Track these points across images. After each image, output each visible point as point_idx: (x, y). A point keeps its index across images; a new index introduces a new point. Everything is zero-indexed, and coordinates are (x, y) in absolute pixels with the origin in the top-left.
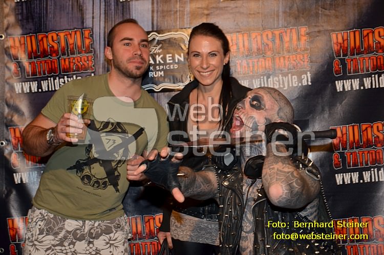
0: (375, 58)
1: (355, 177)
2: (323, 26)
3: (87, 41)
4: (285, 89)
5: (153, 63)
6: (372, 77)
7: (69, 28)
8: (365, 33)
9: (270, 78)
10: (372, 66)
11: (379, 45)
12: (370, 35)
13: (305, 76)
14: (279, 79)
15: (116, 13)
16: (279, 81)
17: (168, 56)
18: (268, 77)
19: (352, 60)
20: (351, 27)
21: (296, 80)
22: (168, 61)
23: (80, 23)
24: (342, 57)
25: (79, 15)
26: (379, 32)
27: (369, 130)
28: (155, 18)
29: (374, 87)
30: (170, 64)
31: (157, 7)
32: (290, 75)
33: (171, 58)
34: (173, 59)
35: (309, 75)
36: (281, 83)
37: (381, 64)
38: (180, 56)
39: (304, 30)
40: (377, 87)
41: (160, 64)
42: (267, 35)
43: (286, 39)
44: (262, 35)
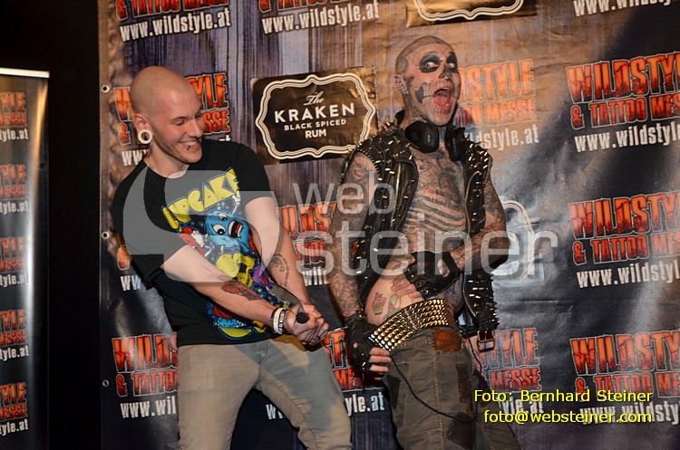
0: (632, 102)
1: (607, 277)
2: (554, 58)
3: (220, 91)
4: (500, 149)
6: (628, 130)
7: (195, 73)
8: (617, 66)
10: (628, 114)
11: (637, 83)
12: (625, 69)
13: (530, 130)
14: (491, 136)
15: (259, 49)
16: (491, 139)
19: (598, 106)
20: (596, 58)
21: (516, 137)
23: (210, 65)
24: (583, 102)
25: (209, 55)
26: (638, 65)
27: (626, 207)
28: (314, 55)
29: (632, 144)
31: (317, 40)
32: (507, 130)
35: (535, 128)
37: (641, 111)
39: (527, 64)
42: (474, 73)
43: (501, 78)
44: (465, 74)
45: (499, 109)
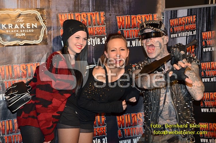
0: (137, 31)
2: (112, 12)
5: (18, 28)
6: (136, 41)
8: (132, 17)
10: (136, 35)
12: (135, 19)
17: (27, 24)
19: (126, 31)
20: (126, 14)
21: (99, 41)
22: (28, 27)
24: (122, 29)
26: (139, 17)
28: (19, 1)
29: (137, 46)
30: (29, 29)
32: (96, 38)
33: (29, 26)
34: (31, 26)
36: (92, 42)
38: (35, 25)
40: (138, 46)
41: (23, 29)
42: (84, 15)
43: (94, 18)
44: (81, 15)
45: (93, 30)
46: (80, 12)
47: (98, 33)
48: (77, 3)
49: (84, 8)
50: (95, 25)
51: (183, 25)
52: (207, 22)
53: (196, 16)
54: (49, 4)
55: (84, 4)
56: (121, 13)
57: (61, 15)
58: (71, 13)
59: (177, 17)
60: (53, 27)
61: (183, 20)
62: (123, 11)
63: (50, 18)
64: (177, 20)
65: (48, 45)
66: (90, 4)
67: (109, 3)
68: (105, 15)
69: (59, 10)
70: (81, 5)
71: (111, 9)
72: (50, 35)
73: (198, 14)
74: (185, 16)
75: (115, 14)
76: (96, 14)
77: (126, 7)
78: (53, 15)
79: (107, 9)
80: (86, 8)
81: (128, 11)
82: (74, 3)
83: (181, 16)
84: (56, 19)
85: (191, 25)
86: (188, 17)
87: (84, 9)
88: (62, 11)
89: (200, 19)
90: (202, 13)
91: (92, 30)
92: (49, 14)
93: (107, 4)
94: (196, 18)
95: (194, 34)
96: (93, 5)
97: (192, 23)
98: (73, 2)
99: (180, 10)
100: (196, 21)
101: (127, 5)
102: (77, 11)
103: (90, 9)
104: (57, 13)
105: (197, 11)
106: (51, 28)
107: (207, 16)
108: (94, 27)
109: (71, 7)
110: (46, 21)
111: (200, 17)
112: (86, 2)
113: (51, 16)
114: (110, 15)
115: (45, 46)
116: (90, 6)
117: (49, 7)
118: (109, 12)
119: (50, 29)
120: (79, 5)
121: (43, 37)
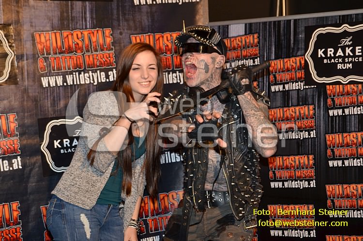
2: (124, 30)
4: (95, 84)
9: (81, 74)
11: (167, 48)
12: (161, 39)
13: (111, 72)
14: (89, 75)
16: (89, 77)
18: (80, 74)
21: (104, 76)
32: (98, 72)
36: (91, 78)
37: (169, 64)
39: (108, 31)
42: (77, 35)
43: (94, 39)
44: (72, 34)
45: (93, 58)
46: (71, 29)
47: (101, 64)
48: (65, 14)
49: (77, 23)
50: (96, 50)
51: (239, 49)
52: (276, 44)
53: (259, 35)
54: (19, 17)
55: (78, 15)
56: (138, 29)
57: (40, 35)
58: (55, 31)
59: (229, 36)
60: (26, 54)
61: (239, 41)
62: (142, 27)
63: (21, 40)
64: (229, 40)
65: (18, 85)
66: (88, 15)
67: (118, 14)
68: (113, 33)
69: (35, 26)
70: (73, 19)
71: (121, 25)
72: (22, 69)
73: (261, 31)
74: (241, 34)
75: (129, 32)
76: (98, 32)
77: (146, 21)
78: (25, 35)
79: (115, 23)
80: (81, 23)
81: (150, 27)
82: (61, 14)
83: (235, 36)
84: (31, 42)
85: (250, 49)
86: (246, 36)
87: (78, 25)
88: (41, 28)
89: (265, 40)
90: (268, 31)
91: (91, 59)
92: (18, 34)
93: (115, 16)
94: (259, 37)
95: (256, 63)
96: (92, 18)
97: (252, 47)
98: (59, 13)
99: (234, 25)
100: (259, 42)
101: (148, 17)
102: (67, 27)
103: (88, 24)
104: (32, 31)
105: (260, 27)
106: (24, 57)
107: (275, 35)
108: (94, 53)
109: (56, 21)
110: (14, 45)
111: (264, 36)
112: (81, 12)
113: (22, 37)
114: (121, 34)
115: (13, 87)
116: (88, 19)
117: (18, 22)
118: (119, 29)
119: (21, 59)
120: (69, 18)
121: (10, 71)
